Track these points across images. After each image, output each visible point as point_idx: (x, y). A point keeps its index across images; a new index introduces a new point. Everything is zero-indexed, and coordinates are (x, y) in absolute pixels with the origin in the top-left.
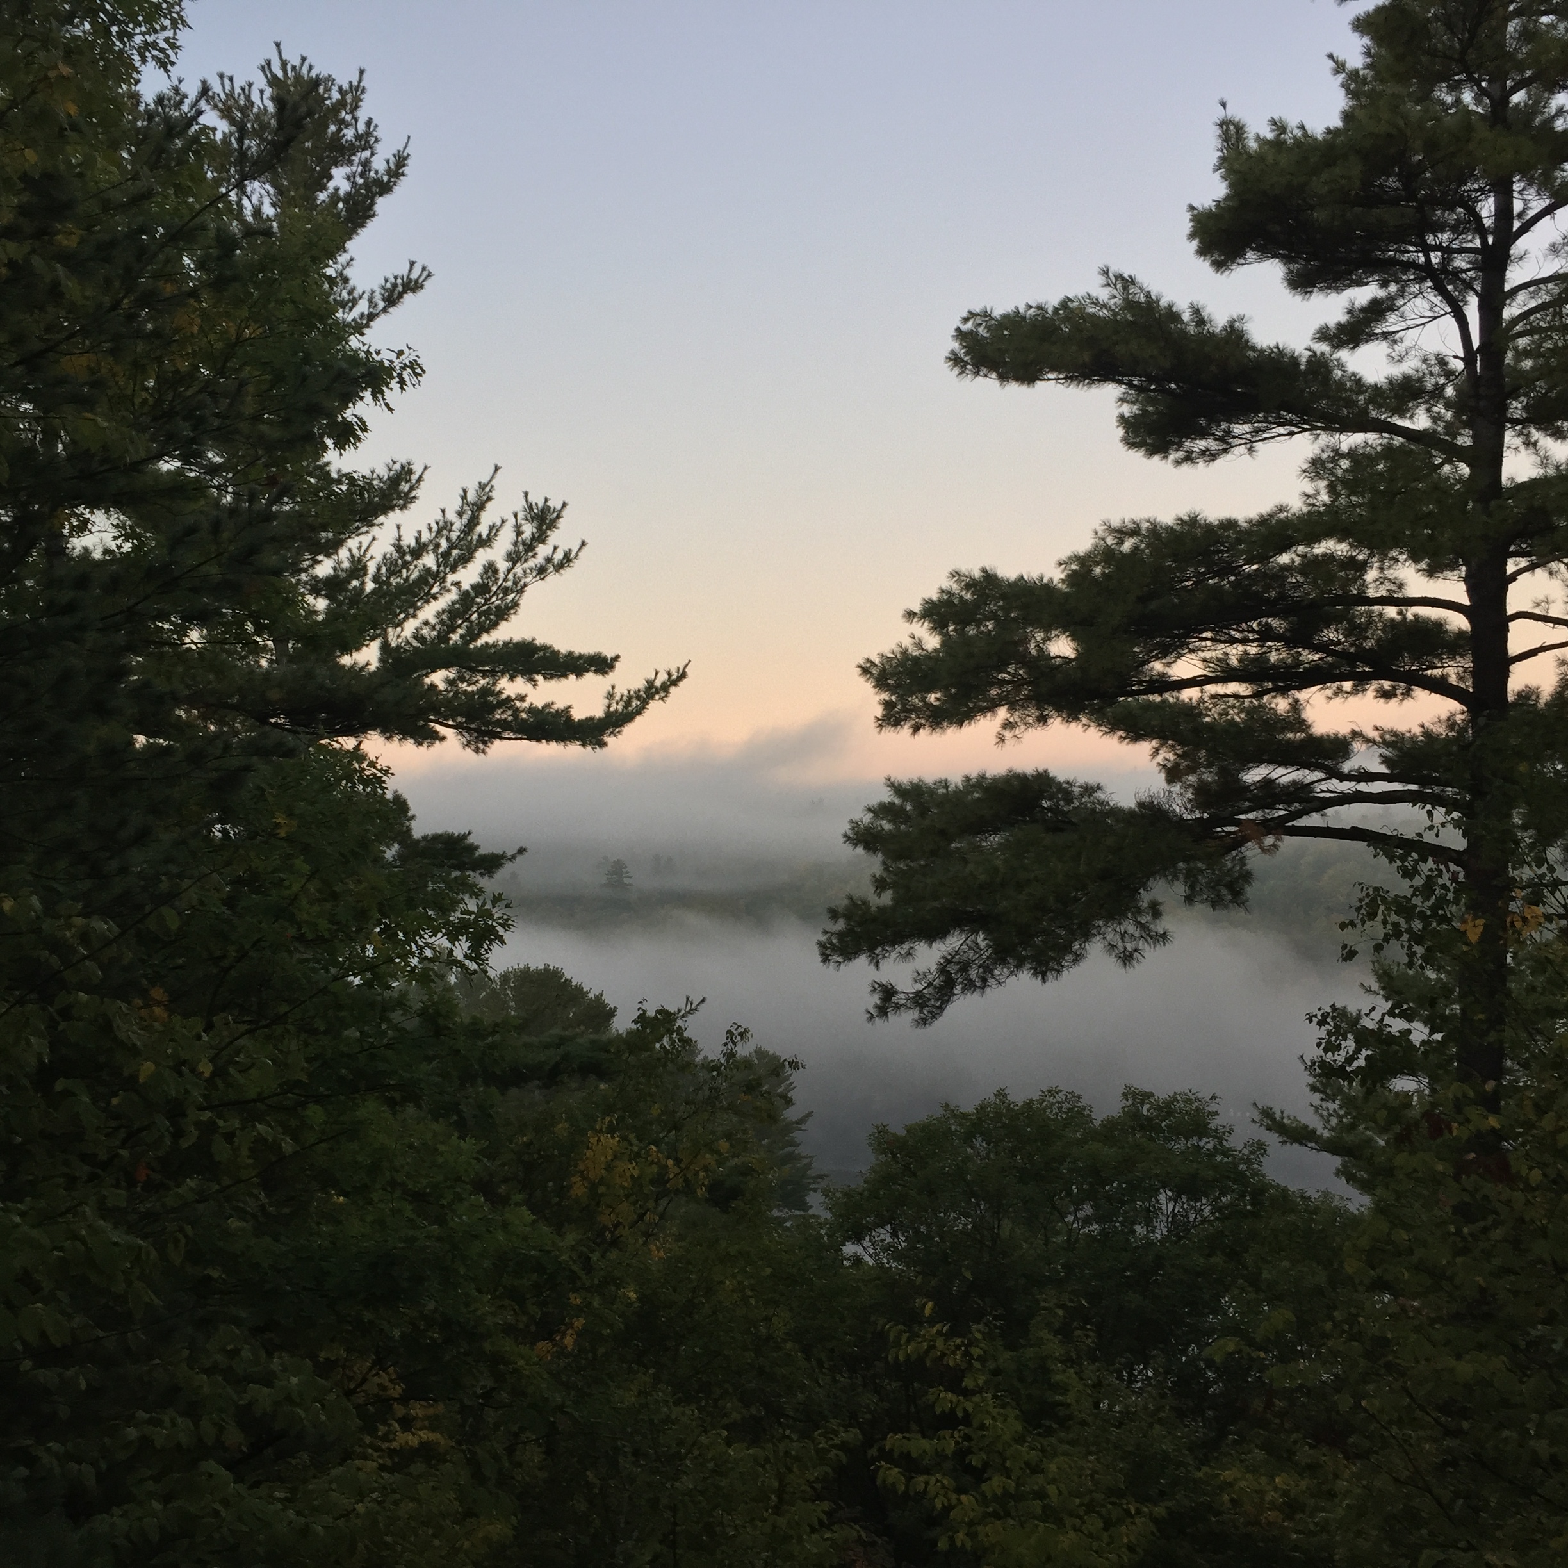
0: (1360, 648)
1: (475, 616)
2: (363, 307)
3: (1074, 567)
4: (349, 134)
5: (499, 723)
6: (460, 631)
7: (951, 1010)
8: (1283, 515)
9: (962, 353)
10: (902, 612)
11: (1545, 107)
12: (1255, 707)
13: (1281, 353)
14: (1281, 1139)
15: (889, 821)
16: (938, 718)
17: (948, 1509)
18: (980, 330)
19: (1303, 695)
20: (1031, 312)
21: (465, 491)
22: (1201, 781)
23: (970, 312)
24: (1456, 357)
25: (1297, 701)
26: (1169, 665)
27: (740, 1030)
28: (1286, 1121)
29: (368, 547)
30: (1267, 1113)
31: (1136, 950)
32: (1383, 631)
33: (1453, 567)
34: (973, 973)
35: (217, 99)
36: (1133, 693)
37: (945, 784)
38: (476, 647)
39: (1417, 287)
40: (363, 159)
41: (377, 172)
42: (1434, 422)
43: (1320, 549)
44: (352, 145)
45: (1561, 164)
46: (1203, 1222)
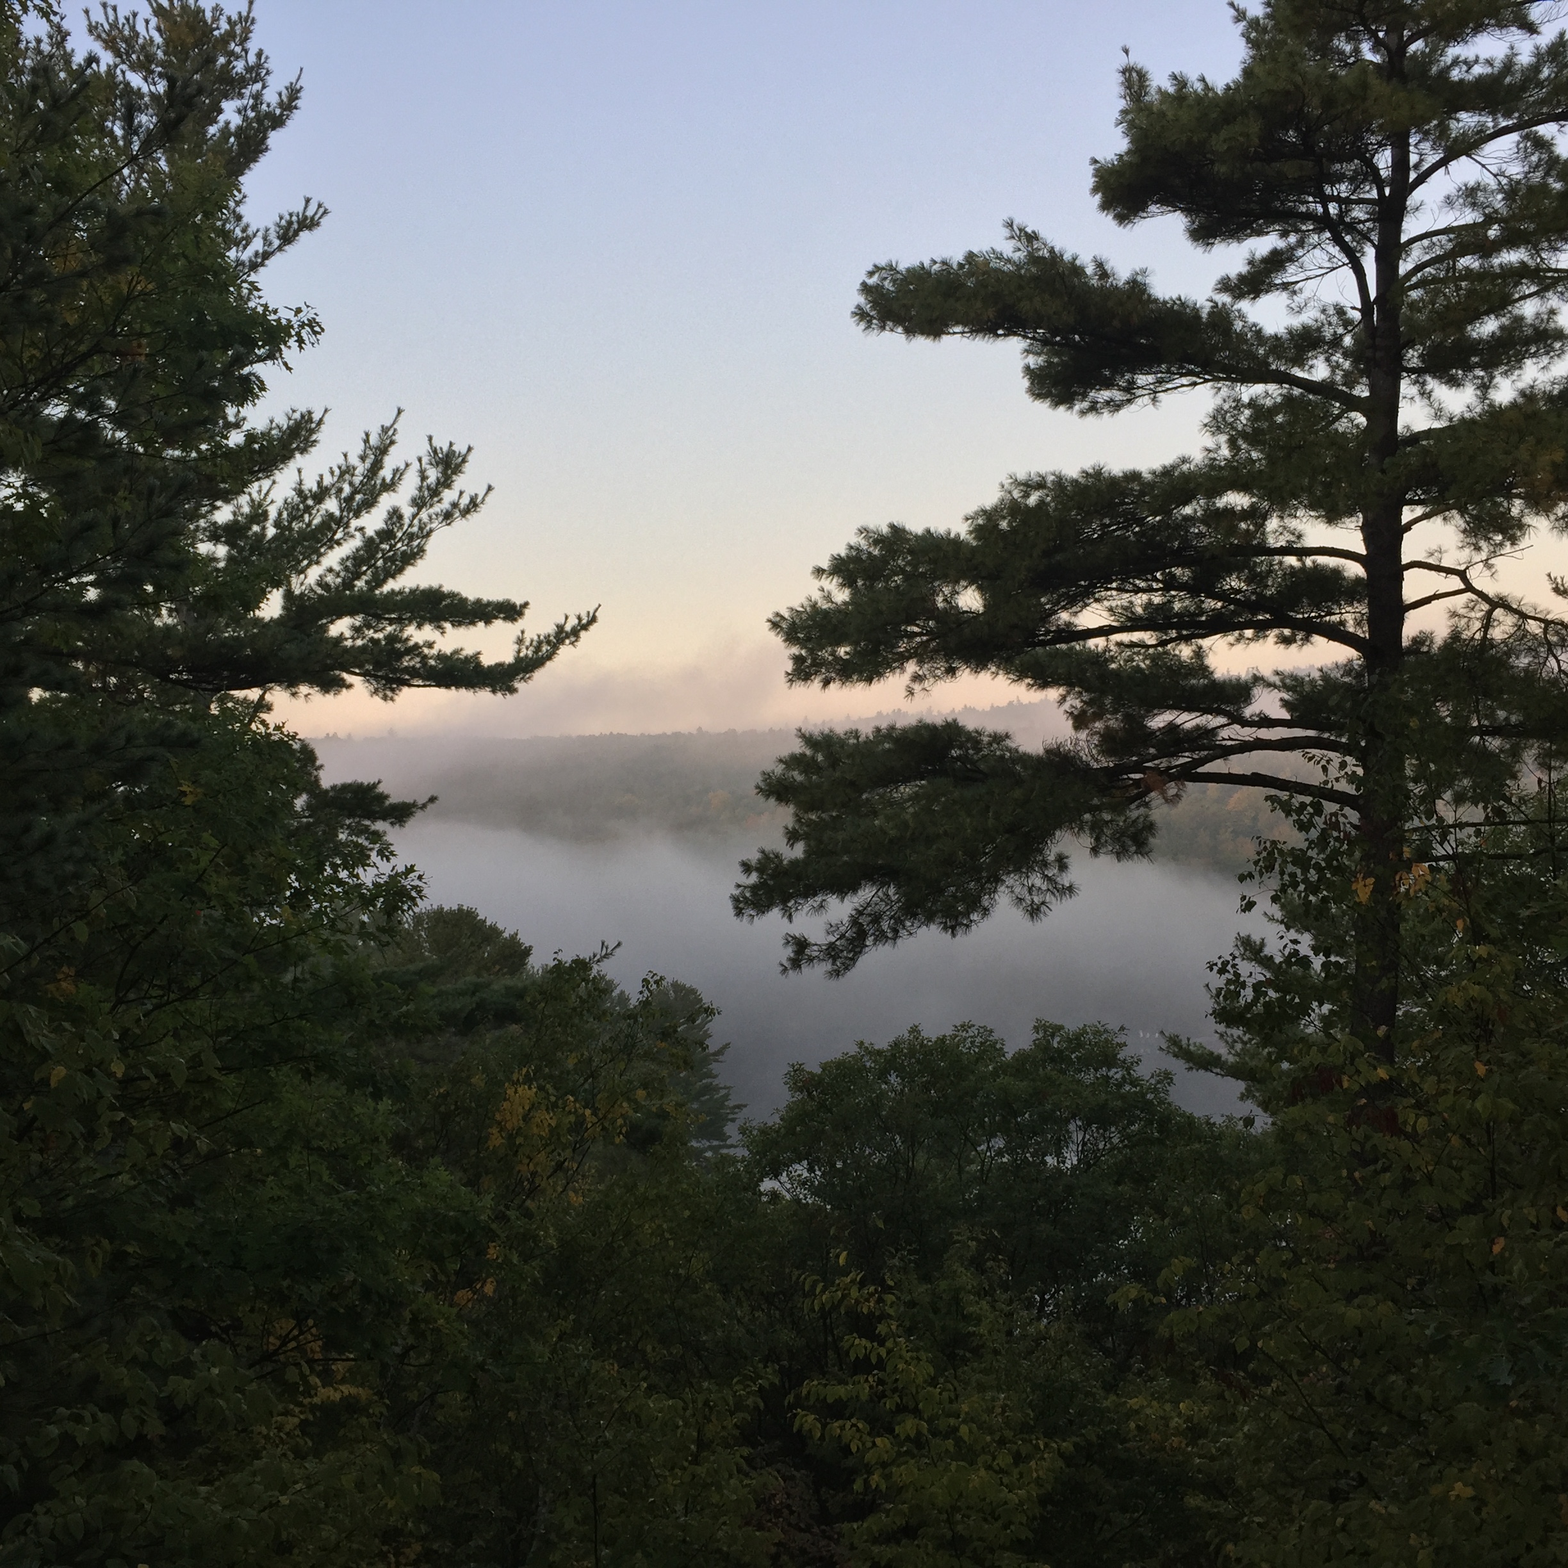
0: (1261, 596)
1: (380, 563)
2: (257, 245)
3: (980, 521)
4: (239, 66)
5: (407, 670)
6: (365, 578)
7: (862, 961)
8: (1185, 467)
9: (868, 307)
10: (811, 569)
11: (1441, 55)
12: (1160, 654)
13: (1183, 304)
14: (1187, 1066)
15: (801, 772)
16: (847, 672)
17: (864, 1451)
18: (886, 283)
19: (1205, 643)
20: (936, 267)
21: (367, 435)
22: (1107, 727)
23: (875, 266)
24: (1353, 308)
25: (1200, 648)
26: (1075, 614)
27: (656, 978)
28: (1192, 1048)
29: (268, 492)
30: (1174, 1041)
31: (1043, 903)
32: (1284, 579)
33: (1351, 513)
34: (885, 925)
35: (100, 29)
36: (1043, 644)
37: (856, 734)
38: (381, 593)
39: (1316, 237)
40: (254, 92)
41: (268, 105)
42: (1333, 372)
43: (1222, 502)
44: (242, 77)
45: (1456, 112)
46: (1111, 1149)
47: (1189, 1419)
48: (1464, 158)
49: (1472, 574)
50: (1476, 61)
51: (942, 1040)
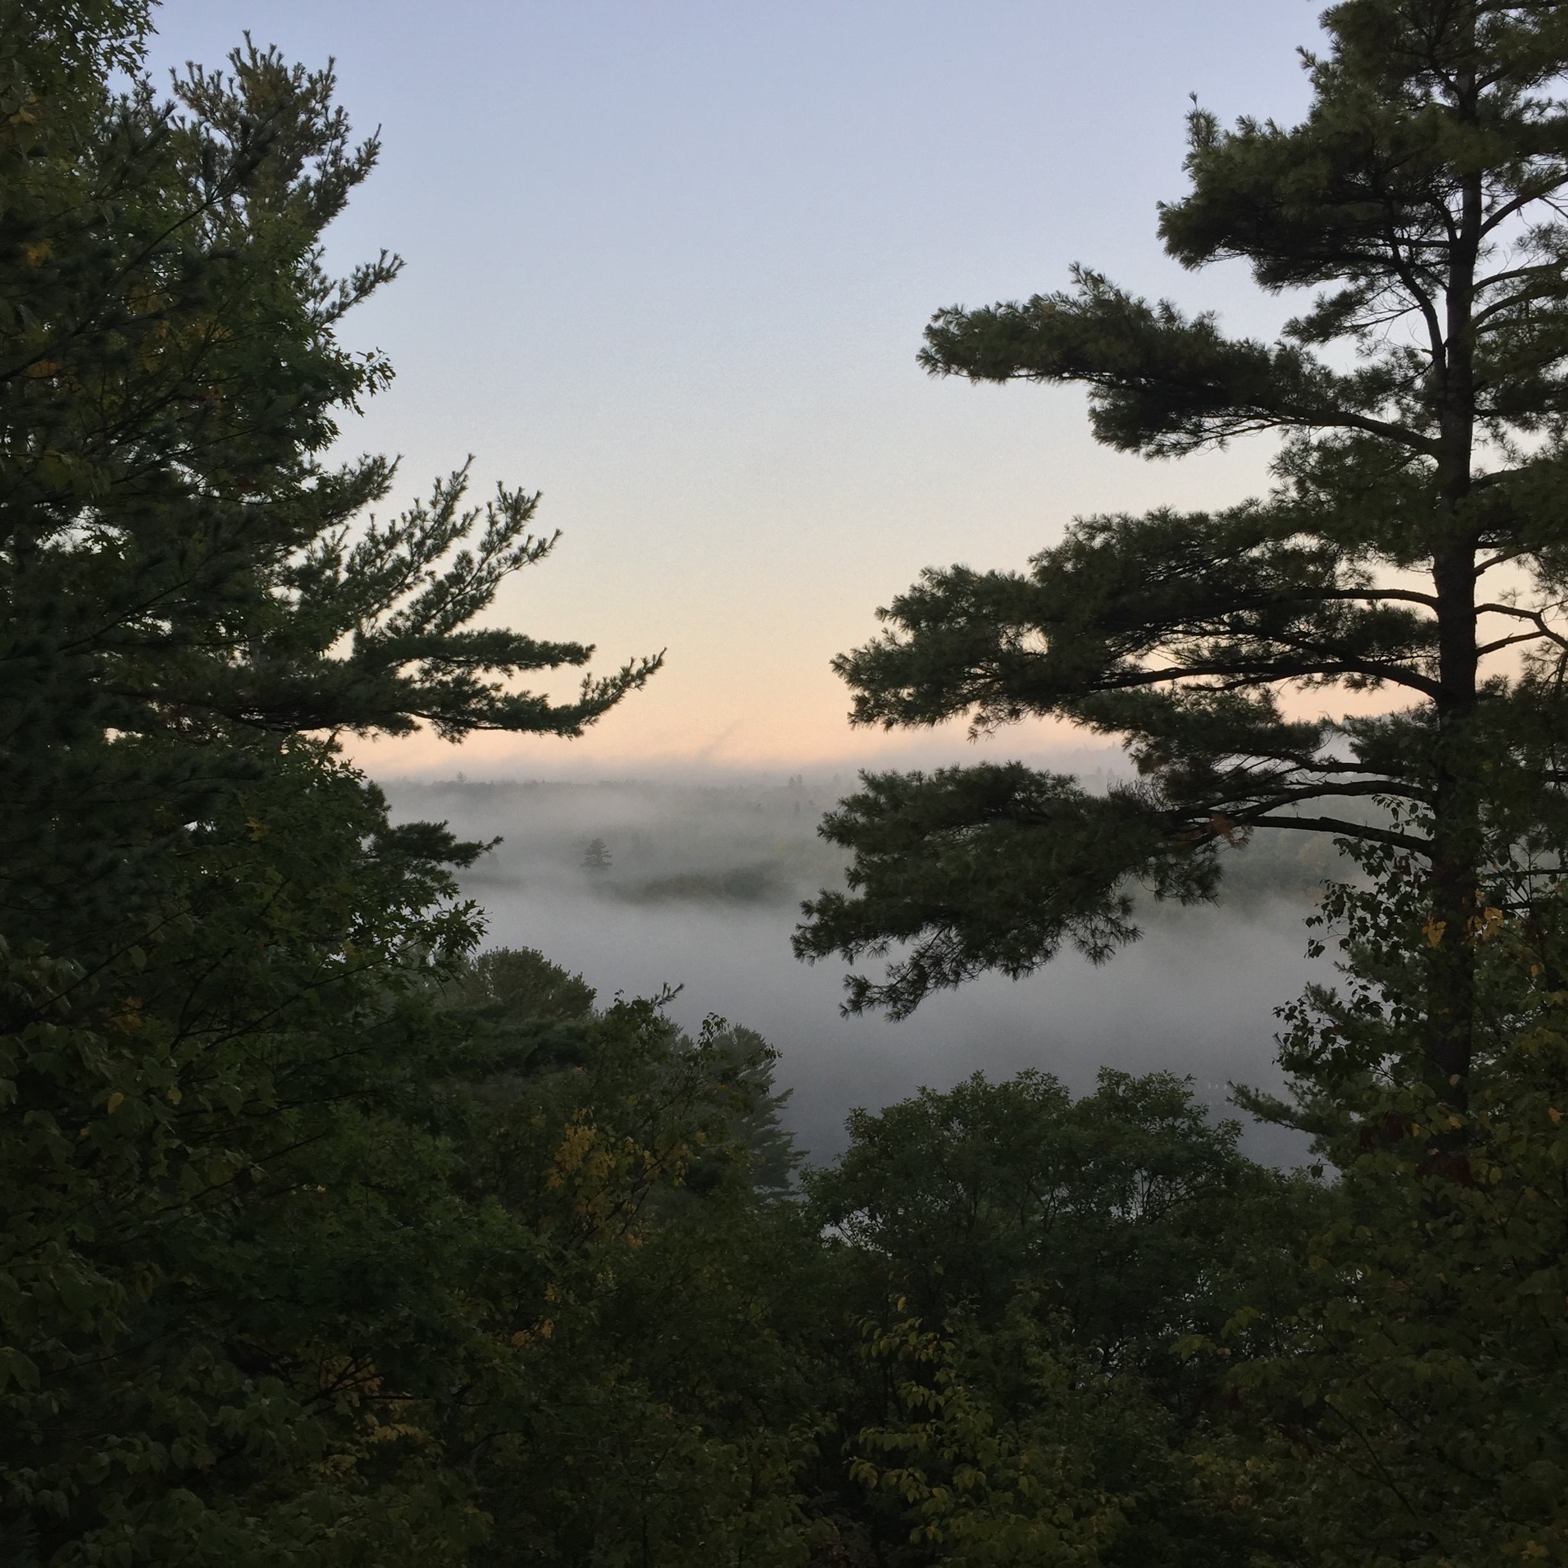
0: (1330, 639)
1: (449, 606)
2: (334, 296)
3: (1045, 563)
4: (320, 123)
5: (474, 712)
6: (434, 621)
7: (923, 1004)
8: (1252, 510)
9: (933, 351)
10: (875, 610)
11: (1513, 98)
12: (1226, 697)
13: (1251, 347)
14: (1255, 1117)
15: (863, 814)
16: (910, 713)
17: (921, 1501)
18: (951, 327)
19: (1273, 686)
20: (1002, 311)
21: (439, 481)
22: (1173, 771)
23: (940, 310)
24: (1424, 350)
25: (1268, 691)
26: (1141, 657)
27: (717, 1020)
28: (1261, 1099)
29: (342, 537)
30: (1242, 1091)
31: (1106, 946)
32: (1353, 622)
33: (1422, 557)
34: (946, 967)
35: (185, 87)
36: (1108, 686)
37: (919, 776)
38: (450, 637)
39: (1386, 280)
40: (333, 148)
41: (347, 161)
42: (1404, 415)
43: (1289, 544)
44: (322, 134)
45: (1529, 155)
46: (1178, 1201)
47: (1255, 1477)
48: (1537, 200)
49: (1549, 618)
50: (1549, 104)
51: (1005, 1087)
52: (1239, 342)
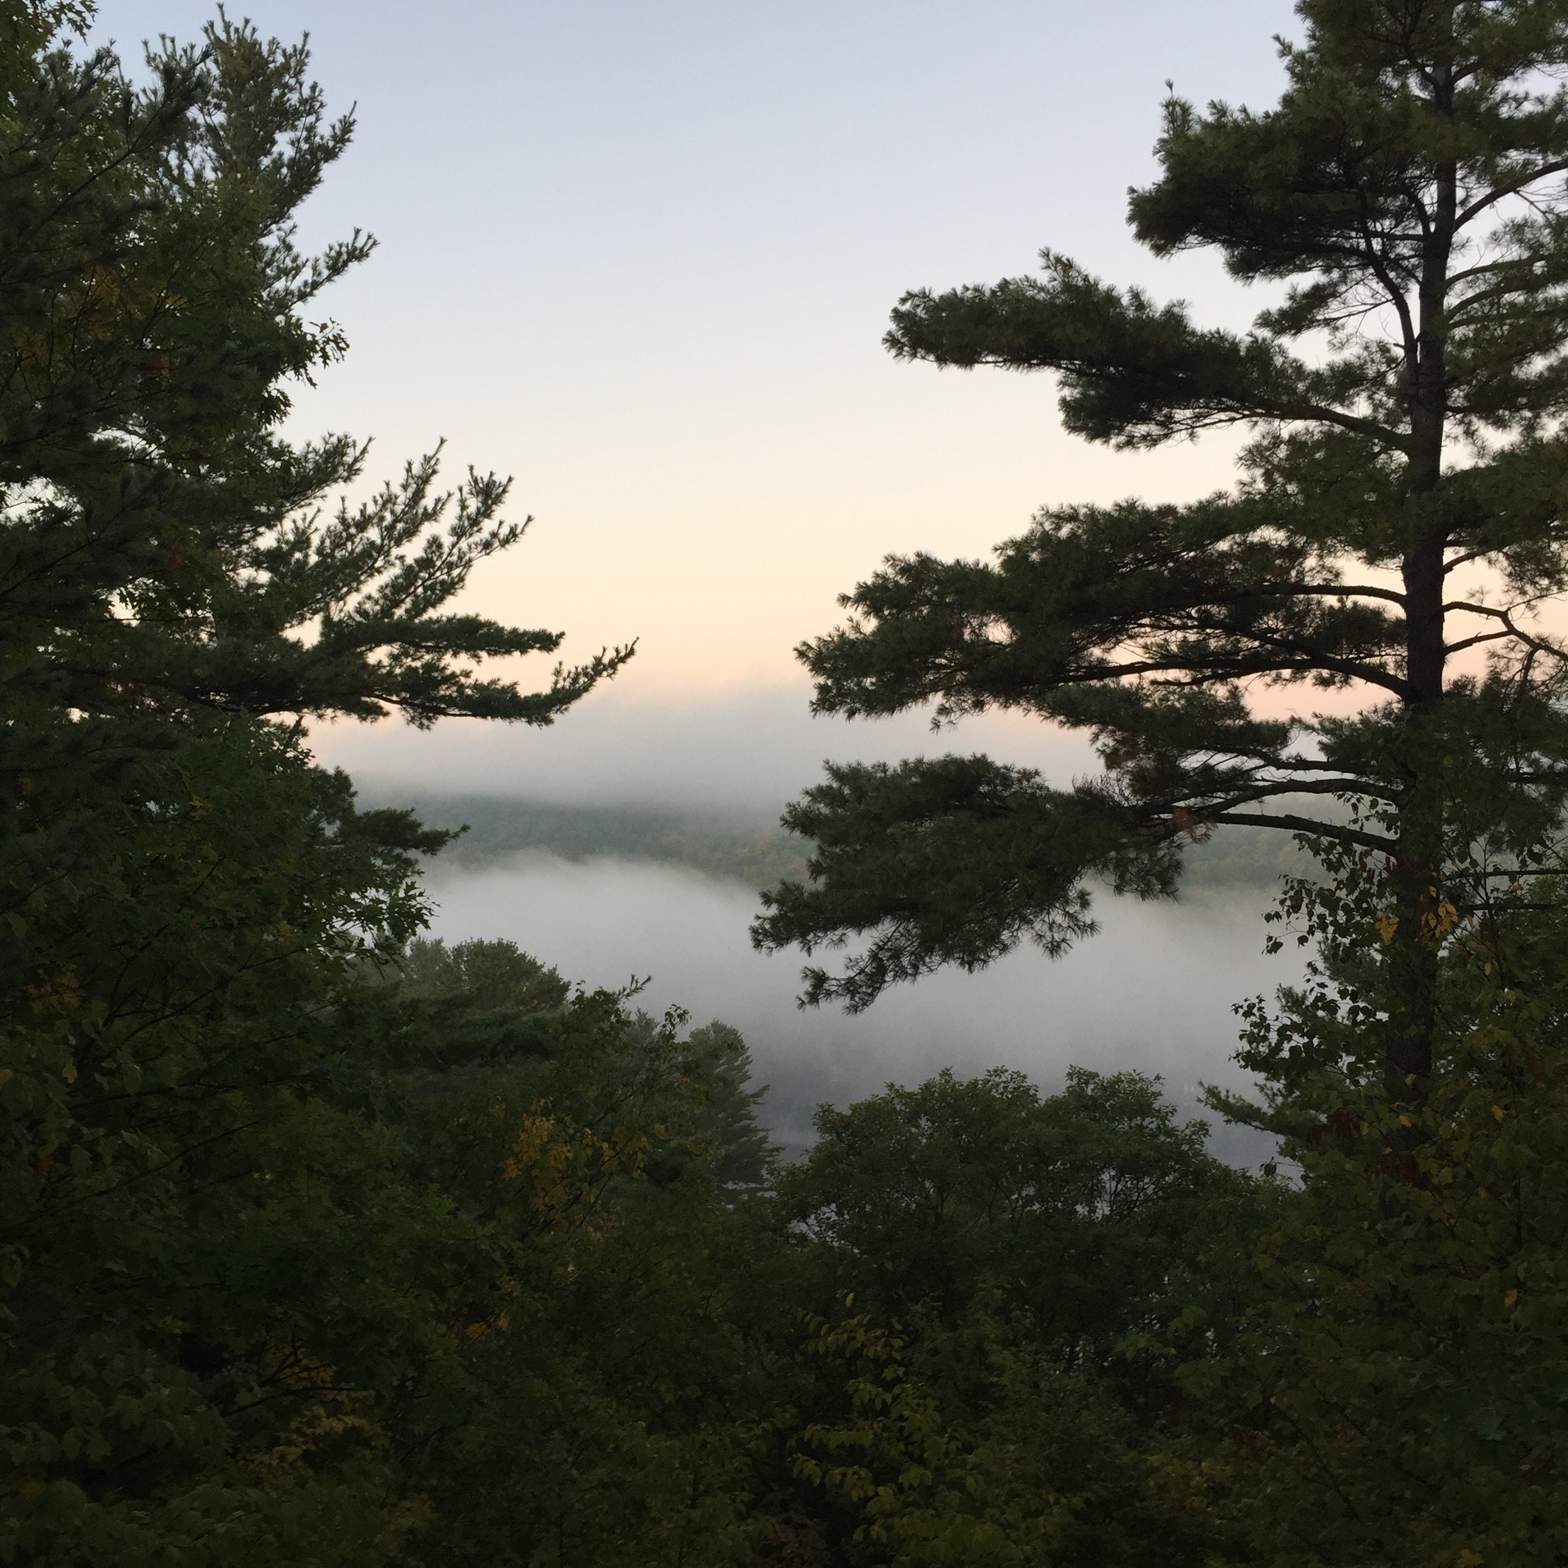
0: (1298, 635)
1: (420, 590)
2: (306, 275)
3: (1011, 553)
4: (293, 98)
5: (443, 699)
6: (404, 607)
7: (882, 997)
8: (1222, 502)
9: (899, 334)
10: (836, 596)
11: (1491, 93)
12: (1195, 693)
13: (1222, 338)
14: (1225, 1118)
15: (827, 805)
16: (873, 703)
17: (866, 1500)
18: (919, 310)
19: (1242, 682)
20: (969, 294)
21: (410, 464)
22: (1139, 767)
23: (908, 293)
24: (1397, 345)
25: (1236, 688)
26: (1108, 650)
27: (679, 1012)
28: (1231, 1100)
29: (313, 519)
30: (1212, 1092)
31: (1064, 940)
32: (1322, 619)
33: (1391, 555)
34: (905, 961)
35: (158, 60)
36: (1075, 679)
37: (883, 767)
38: (421, 622)
39: (1359, 273)
40: (307, 124)
41: (322, 138)
42: (1375, 410)
43: (1256, 537)
44: (296, 110)
45: (1506, 150)
46: (1146, 1201)
47: (1211, 1479)
48: (1511, 194)
49: (1513, 616)
50: (1526, 98)
51: (974, 1084)
52: (1210, 332)
